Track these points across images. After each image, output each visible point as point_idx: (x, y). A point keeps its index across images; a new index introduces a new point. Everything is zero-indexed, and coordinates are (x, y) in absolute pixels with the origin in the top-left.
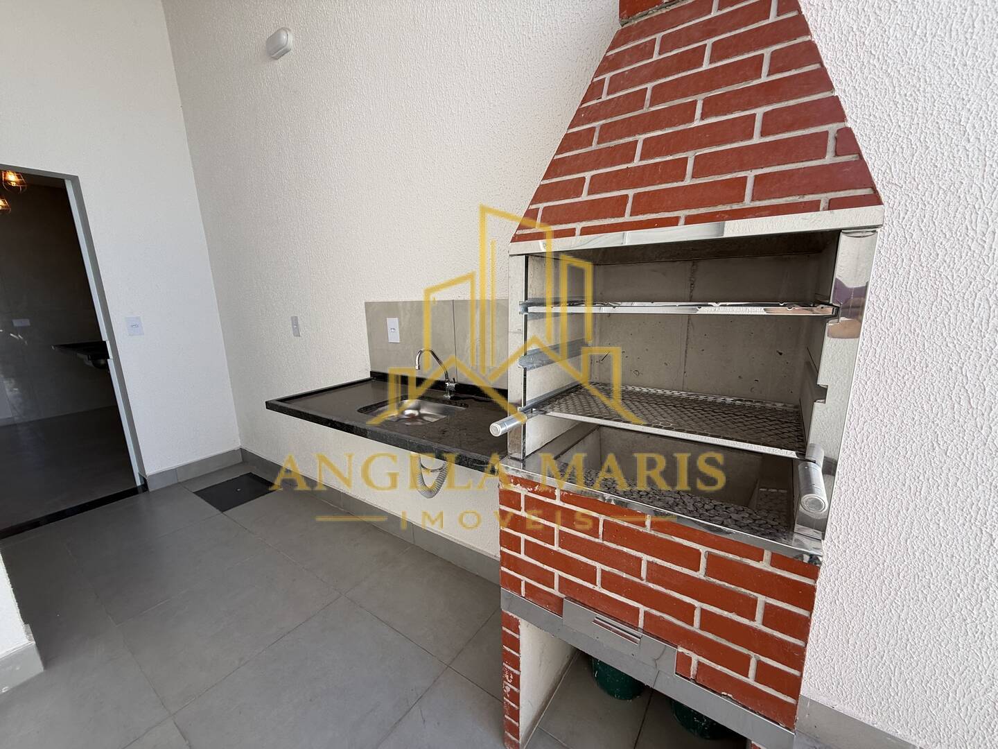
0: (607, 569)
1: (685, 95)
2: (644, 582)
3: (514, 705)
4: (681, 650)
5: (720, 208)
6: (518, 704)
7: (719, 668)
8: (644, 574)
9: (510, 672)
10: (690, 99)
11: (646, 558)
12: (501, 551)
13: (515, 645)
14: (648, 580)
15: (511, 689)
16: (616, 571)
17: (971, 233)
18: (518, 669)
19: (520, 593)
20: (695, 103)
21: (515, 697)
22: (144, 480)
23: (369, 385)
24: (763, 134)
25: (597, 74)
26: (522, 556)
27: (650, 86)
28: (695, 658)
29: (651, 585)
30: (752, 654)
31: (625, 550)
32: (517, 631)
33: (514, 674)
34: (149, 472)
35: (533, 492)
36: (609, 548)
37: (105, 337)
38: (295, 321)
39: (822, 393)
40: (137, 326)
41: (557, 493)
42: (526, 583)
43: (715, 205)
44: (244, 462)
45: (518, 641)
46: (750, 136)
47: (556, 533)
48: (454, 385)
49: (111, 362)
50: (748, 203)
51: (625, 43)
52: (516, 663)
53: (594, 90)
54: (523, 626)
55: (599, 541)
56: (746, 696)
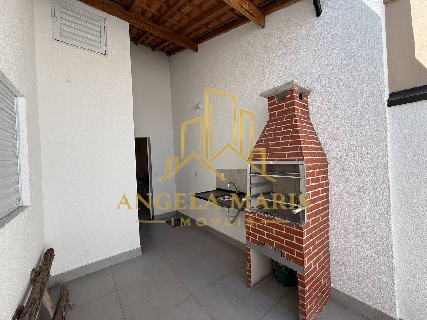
0: (267, 232)
1: (278, 136)
2: (274, 235)
3: (249, 274)
4: (283, 251)
5: (282, 158)
6: (250, 274)
7: (290, 254)
8: (274, 233)
9: (248, 264)
10: (279, 137)
11: (274, 229)
12: (246, 230)
13: (249, 255)
14: (275, 234)
15: (249, 269)
16: (269, 233)
17: (354, 159)
18: (250, 263)
19: (250, 241)
20: (280, 137)
21: (250, 271)
22: (153, 217)
23: (215, 192)
24: (290, 145)
25: (264, 128)
26: (250, 231)
27: (273, 132)
28: (285, 252)
29: (276, 235)
30: (295, 249)
31: (270, 227)
32: (250, 252)
33: (249, 264)
34: (155, 214)
35: (252, 215)
36: (267, 227)
37: (149, 177)
38: (196, 173)
39: (301, 193)
40: (157, 174)
41: (257, 215)
42: (251, 238)
43: (281, 157)
44: (177, 215)
45: (250, 254)
46: (288, 146)
47: (257, 224)
48: (238, 192)
49: (150, 183)
50: (286, 158)
51: (270, 123)
52: (249, 261)
53: (264, 132)
54: (251, 250)
55: (265, 226)
56: (295, 260)
